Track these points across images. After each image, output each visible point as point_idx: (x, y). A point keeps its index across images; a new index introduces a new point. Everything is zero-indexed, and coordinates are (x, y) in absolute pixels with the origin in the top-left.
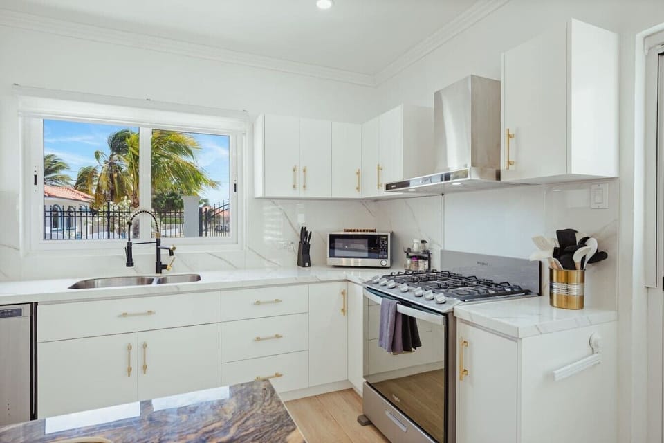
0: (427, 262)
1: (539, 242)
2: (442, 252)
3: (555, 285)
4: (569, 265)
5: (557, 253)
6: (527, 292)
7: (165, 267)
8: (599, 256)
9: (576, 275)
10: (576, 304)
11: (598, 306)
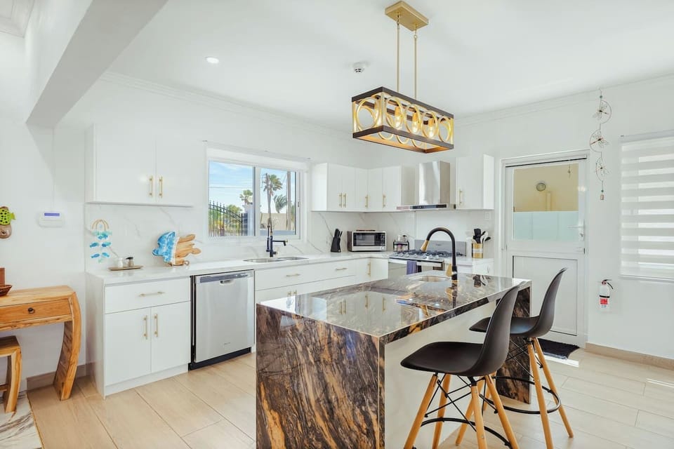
0: (407, 247)
1: (467, 233)
2: (415, 241)
3: (474, 249)
4: (479, 242)
5: (475, 238)
6: (461, 255)
7: (275, 253)
8: (488, 238)
9: (481, 245)
10: (481, 256)
11: (488, 257)
